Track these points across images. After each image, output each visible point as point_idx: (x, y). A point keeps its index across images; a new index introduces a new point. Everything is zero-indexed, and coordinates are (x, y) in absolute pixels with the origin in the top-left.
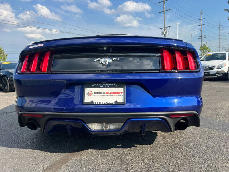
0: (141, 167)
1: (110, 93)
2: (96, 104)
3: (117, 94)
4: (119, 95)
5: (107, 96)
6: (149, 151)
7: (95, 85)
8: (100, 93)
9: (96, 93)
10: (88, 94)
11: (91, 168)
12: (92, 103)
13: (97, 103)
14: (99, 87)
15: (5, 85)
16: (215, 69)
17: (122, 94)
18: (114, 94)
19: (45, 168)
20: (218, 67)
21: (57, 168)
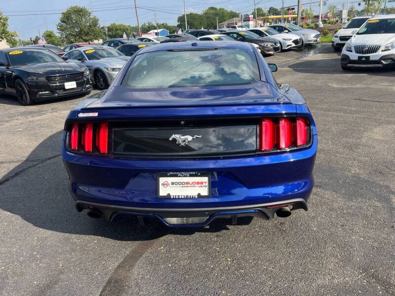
0: (230, 263)
1: (191, 183)
2: (173, 198)
3: (200, 185)
4: (202, 185)
5: (188, 186)
6: (242, 237)
7: (171, 173)
8: (178, 183)
9: (173, 183)
10: (163, 185)
11: (170, 265)
12: (168, 197)
13: (176, 197)
14: (176, 176)
15: (21, 92)
16: (380, 52)
17: (207, 184)
18: (196, 185)
19: (116, 266)
20: (386, 47)
21: (130, 266)
